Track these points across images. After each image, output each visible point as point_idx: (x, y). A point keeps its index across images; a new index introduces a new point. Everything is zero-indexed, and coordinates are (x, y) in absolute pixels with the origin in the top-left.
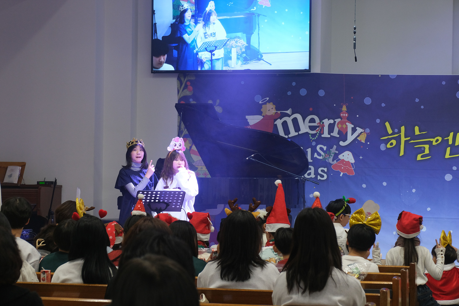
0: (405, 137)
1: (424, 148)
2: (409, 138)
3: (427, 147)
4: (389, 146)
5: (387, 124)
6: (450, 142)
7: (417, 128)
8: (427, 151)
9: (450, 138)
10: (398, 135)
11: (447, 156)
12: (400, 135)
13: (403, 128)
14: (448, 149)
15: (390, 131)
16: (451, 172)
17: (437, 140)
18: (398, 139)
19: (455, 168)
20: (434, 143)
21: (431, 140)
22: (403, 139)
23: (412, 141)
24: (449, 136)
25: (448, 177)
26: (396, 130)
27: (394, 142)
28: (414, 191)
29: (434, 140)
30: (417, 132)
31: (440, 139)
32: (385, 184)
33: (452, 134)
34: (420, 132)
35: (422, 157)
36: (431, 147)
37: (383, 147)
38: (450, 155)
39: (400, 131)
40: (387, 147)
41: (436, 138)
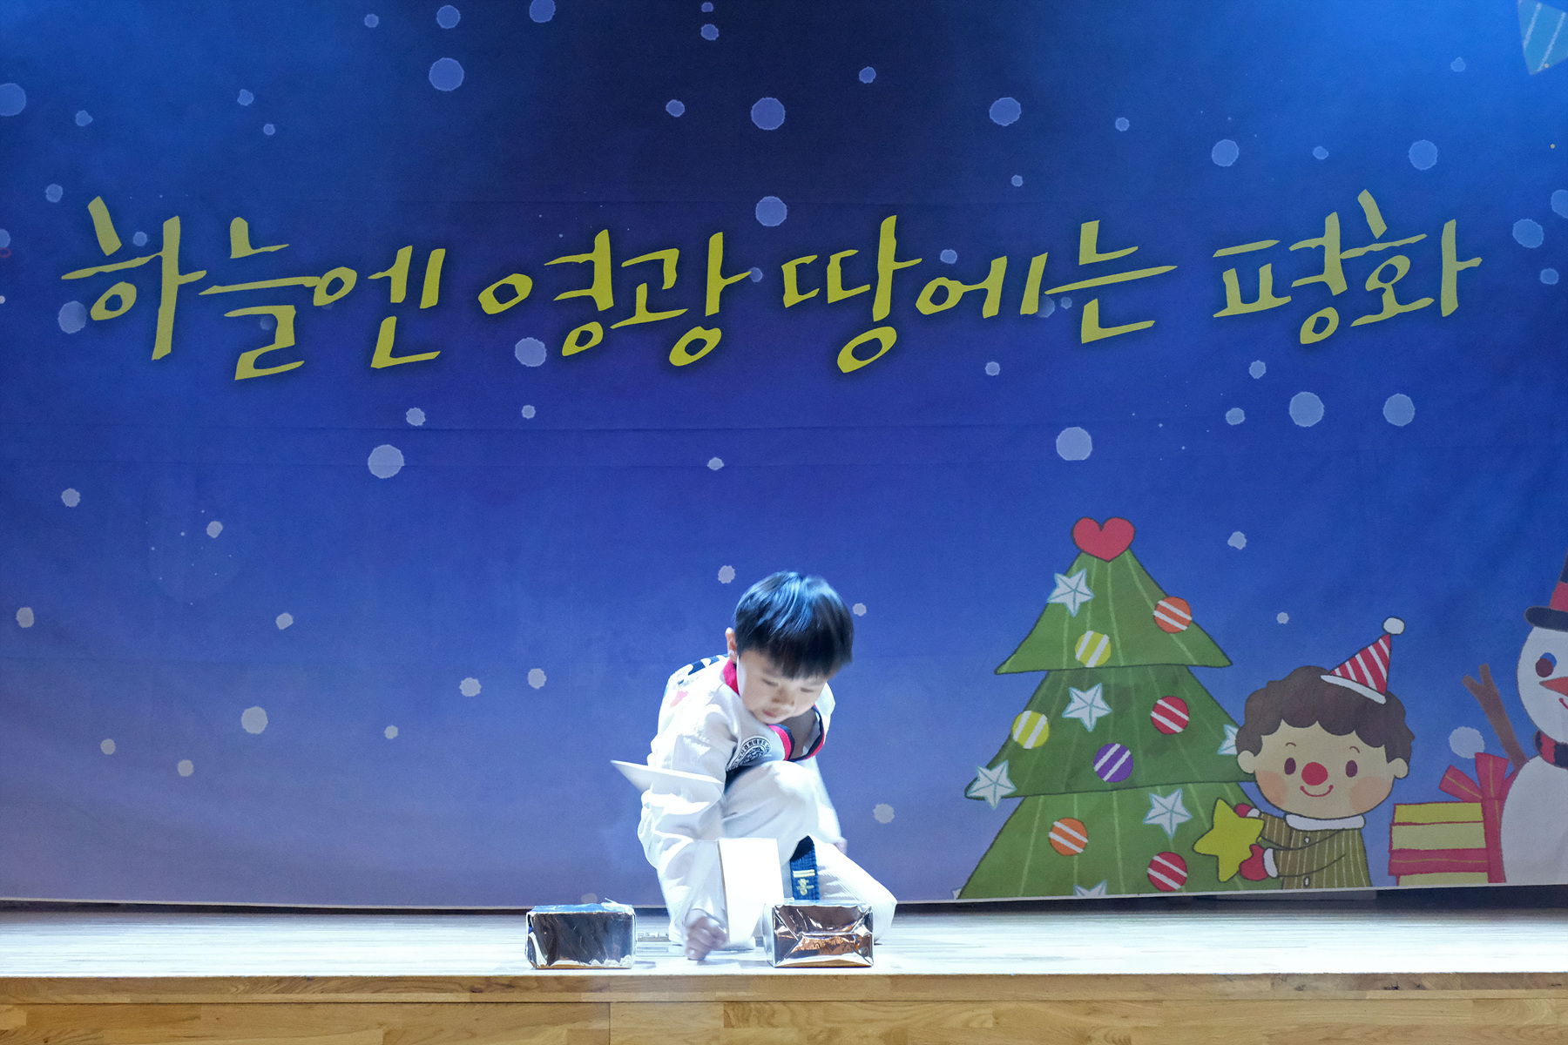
0: (183, 270)
1: (273, 320)
2: (202, 274)
3: (285, 315)
4: (99, 312)
5: (98, 210)
6: (398, 294)
7: (239, 229)
8: (285, 337)
9: (398, 274)
10: (145, 260)
11: (382, 358)
12: (159, 259)
13: (172, 229)
14: (388, 327)
15: (109, 241)
16: (401, 436)
17: (336, 285)
18: (149, 281)
19: (416, 417)
20: (321, 299)
21: (308, 281)
22: (172, 280)
23: (215, 290)
24: (390, 262)
25: (386, 461)
26: (141, 238)
27: (127, 293)
28: (214, 529)
29: (319, 284)
30: (241, 246)
31: (349, 277)
32: (71, 498)
33: (405, 255)
34: (254, 245)
35: (259, 364)
36: (307, 316)
37: (69, 319)
38: (394, 354)
39: (156, 244)
40: (89, 316)
41: (330, 276)
